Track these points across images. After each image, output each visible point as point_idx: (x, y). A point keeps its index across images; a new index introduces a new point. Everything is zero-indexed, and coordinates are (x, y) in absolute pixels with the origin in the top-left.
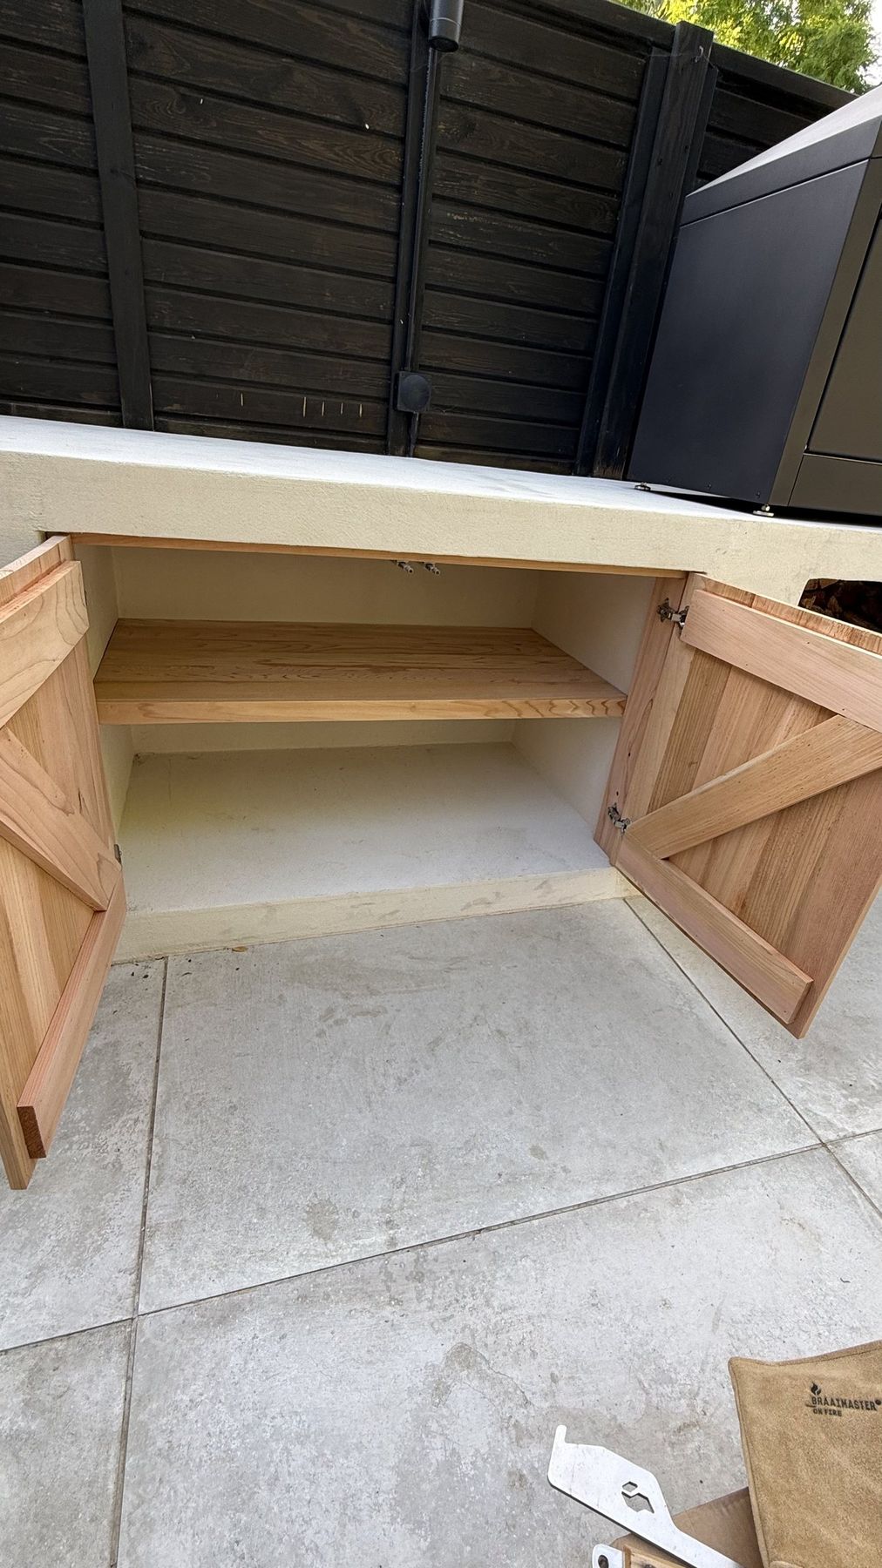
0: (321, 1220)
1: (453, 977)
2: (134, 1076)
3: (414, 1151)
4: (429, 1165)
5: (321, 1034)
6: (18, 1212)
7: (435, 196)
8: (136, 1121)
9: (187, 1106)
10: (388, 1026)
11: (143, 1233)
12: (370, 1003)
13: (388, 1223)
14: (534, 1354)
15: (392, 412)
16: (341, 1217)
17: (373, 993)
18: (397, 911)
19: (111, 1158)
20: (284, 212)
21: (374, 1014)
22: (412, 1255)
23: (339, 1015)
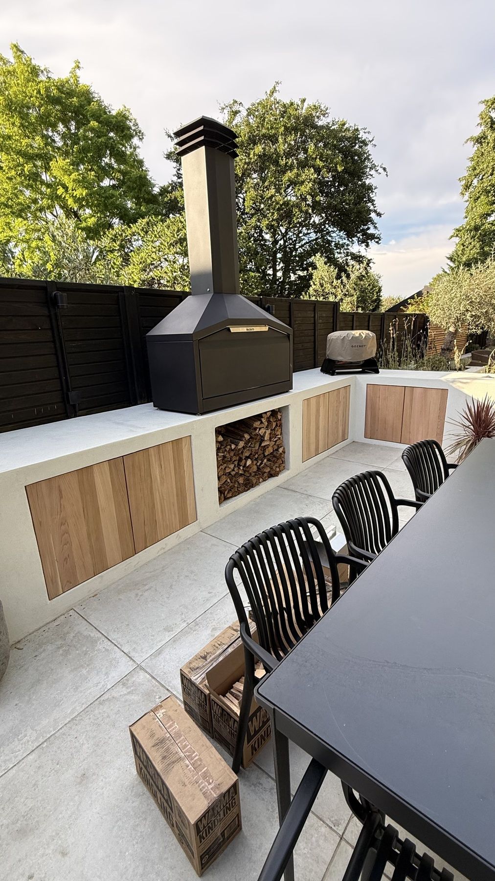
0: (168, 629)
1: (165, 571)
2: (92, 635)
3: (181, 608)
4: (187, 608)
5: (138, 600)
6: (89, 671)
7: (66, 341)
8: (103, 641)
9: (115, 631)
10: (156, 590)
11: (127, 655)
12: (147, 587)
13: (184, 621)
14: (228, 621)
15: (67, 405)
16: (173, 626)
17: (145, 585)
18: (139, 562)
19: (104, 650)
20: (17, 357)
21: (150, 589)
22: (193, 623)
23: (140, 594)
